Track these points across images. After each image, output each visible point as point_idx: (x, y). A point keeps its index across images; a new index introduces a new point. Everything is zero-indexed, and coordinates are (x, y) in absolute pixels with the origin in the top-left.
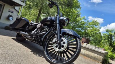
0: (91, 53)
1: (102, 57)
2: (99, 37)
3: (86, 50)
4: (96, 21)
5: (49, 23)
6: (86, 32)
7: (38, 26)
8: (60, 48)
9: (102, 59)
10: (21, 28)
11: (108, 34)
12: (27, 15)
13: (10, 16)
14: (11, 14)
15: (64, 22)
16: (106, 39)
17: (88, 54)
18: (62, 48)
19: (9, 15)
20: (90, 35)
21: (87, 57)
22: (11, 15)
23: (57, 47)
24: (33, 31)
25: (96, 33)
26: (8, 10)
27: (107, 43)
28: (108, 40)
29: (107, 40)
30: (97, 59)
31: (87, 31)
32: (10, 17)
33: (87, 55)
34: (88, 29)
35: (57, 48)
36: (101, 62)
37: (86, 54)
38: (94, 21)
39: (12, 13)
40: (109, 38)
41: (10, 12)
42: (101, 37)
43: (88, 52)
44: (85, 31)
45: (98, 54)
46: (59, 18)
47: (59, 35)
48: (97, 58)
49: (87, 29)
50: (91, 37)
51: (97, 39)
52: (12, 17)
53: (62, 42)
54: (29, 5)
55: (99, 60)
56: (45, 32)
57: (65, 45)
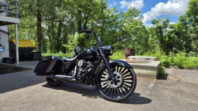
1: (156, 72)
2: (143, 33)
4: (133, 9)
6: (123, 31)
7: (80, 64)
8: (116, 84)
9: (156, 74)
11: (155, 26)
16: (154, 35)
17: (139, 72)
18: (119, 83)
20: (131, 35)
23: (112, 83)
25: (138, 29)
27: (157, 41)
28: (158, 36)
29: (155, 37)
30: (151, 76)
31: (124, 29)
33: (138, 74)
34: (125, 24)
35: (114, 85)
38: (131, 9)
40: (157, 32)
42: (146, 32)
44: (121, 30)
47: (111, 70)
49: (124, 26)
50: (132, 37)
51: (141, 38)
53: (116, 77)
55: (153, 77)
56: (90, 69)
57: (120, 79)
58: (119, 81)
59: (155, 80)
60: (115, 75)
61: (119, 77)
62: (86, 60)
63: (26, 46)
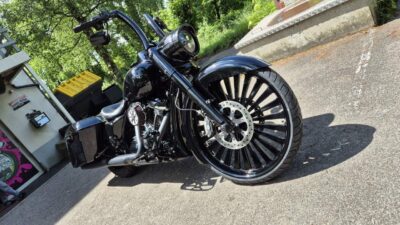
0: (326, 23)
1: (367, 8)
3: (306, 28)
5: (148, 87)
7: (133, 120)
9: (369, 15)
10: (99, 151)
12: (61, 61)
13: (31, 117)
14: (27, 109)
15: (181, 50)
17: (318, 34)
18: (246, 133)
19: (27, 115)
21: (322, 44)
22: (30, 112)
24: (134, 134)
26: (10, 109)
30: (356, 25)
32: (37, 119)
33: (319, 39)
35: (235, 142)
36: (372, 23)
37: (314, 39)
39: (25, 103)
41: (18, 107)
43: (315, 27)
45: (347, 12)
46: (158, 52)
47: (207, 105)
48: (354, 24)
52: (39, 113)
53: (231, 119)
54: (30, 33)
55: (363, 25)
56: (165, 118)
57: (244, 119)
58: (243, 126)
59: (373, 31)
60: (227, 110)
61: (238, 115)
62: (145, 100)
63: (85, 86)
